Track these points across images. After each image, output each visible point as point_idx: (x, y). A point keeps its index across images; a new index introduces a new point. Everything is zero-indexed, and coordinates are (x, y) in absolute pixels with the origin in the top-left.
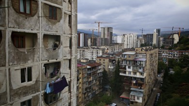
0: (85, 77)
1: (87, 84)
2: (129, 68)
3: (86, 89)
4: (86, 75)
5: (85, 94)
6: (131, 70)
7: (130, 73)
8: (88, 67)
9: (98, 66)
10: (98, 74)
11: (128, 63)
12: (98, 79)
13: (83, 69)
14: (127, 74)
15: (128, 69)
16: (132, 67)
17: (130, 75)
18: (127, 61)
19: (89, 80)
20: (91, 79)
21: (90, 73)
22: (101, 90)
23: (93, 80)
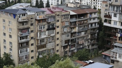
0: (66, 27)
1: (68, 36)
2: (115, 15)
3: (67, 41)
4: (67, 24)
5: (65, 47)
6: (117, 19)
7: (115, 22)
8: (72, 13)
9: (91, 14)
10: (92, 24)
11: (115, 9)
12: (89, 32)
13: (62, 16)
14: (112, 25)
15: (113, 18)
16: (118, 15)
17: (115, 26)
18: (114, 6)
19: (74, 31)
20: (76, 30)
21: (75, 22)
22: (95, 47)
23: (79, 32)
